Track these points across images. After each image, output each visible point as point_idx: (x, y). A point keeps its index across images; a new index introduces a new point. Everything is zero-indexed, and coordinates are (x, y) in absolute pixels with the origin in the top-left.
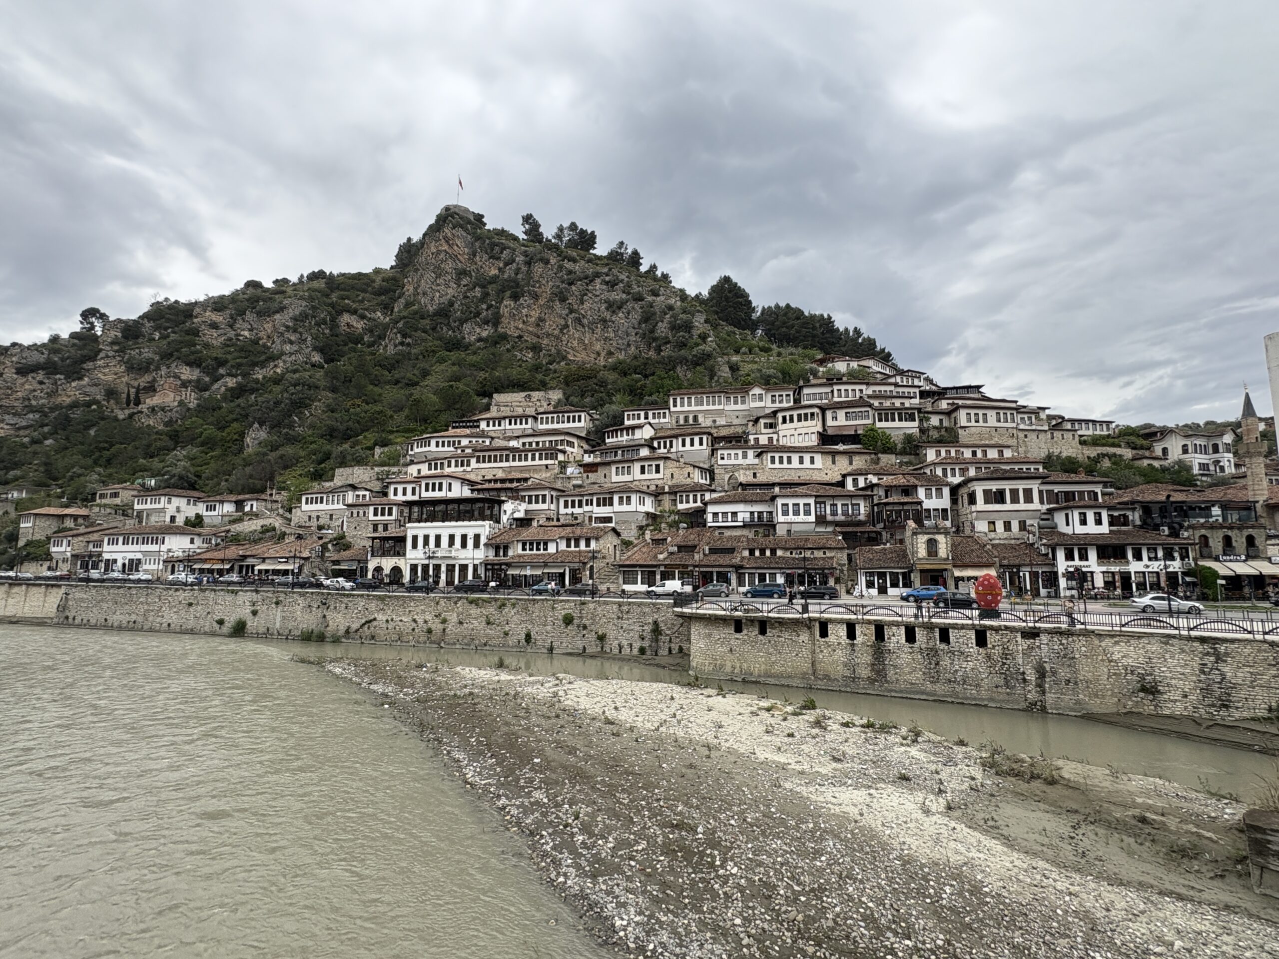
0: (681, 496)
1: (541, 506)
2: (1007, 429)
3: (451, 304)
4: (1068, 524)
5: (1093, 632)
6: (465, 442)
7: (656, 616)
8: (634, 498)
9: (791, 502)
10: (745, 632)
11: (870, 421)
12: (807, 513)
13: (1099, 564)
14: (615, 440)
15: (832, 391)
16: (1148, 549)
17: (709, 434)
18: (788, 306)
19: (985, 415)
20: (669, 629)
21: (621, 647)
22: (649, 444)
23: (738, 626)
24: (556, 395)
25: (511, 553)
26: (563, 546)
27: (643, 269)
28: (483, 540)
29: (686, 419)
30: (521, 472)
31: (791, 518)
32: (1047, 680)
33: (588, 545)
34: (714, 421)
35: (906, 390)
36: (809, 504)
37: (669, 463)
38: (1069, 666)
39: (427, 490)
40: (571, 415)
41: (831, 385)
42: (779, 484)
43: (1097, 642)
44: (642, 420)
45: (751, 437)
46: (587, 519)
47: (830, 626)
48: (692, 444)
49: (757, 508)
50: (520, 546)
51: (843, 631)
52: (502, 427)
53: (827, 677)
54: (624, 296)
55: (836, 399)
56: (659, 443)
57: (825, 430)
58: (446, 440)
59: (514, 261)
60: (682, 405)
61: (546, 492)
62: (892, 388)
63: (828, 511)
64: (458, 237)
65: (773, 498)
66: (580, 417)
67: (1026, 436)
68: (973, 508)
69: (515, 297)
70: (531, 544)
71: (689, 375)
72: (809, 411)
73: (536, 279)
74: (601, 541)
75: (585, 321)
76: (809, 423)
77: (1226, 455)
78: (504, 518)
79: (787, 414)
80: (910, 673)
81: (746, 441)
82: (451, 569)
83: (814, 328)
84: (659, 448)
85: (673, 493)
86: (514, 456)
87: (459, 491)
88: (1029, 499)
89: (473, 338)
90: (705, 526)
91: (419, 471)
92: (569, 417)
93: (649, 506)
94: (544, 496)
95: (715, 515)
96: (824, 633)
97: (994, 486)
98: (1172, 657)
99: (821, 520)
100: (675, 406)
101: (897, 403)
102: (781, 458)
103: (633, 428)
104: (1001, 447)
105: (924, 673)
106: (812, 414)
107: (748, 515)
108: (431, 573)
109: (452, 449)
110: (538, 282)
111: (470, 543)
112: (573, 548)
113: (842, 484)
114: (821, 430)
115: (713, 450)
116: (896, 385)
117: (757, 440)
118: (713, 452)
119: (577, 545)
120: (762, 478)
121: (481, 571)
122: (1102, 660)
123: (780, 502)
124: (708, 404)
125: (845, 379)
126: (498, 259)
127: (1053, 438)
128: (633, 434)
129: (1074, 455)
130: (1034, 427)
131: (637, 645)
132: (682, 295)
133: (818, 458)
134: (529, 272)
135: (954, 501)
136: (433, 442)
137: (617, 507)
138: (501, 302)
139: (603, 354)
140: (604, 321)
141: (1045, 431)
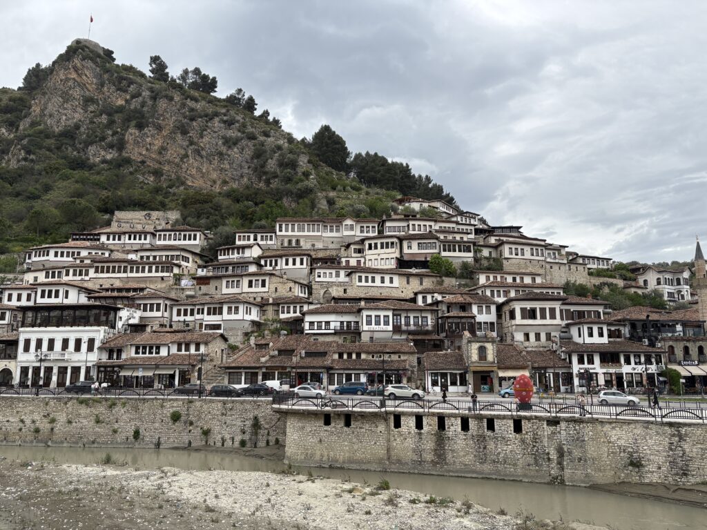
0: (283, 307)
1: (155, 314)
2: (539, 261)
3: (77, 127)
4: (580, 336)
5: (597, 420)
6: (84, 253)
7: (256, 413)
8: (241, 308)
9: (373, 313)
10: (333, 424)
11: (437, 251)
12: (387, 323)
13: (601, 367)
14: (226, 257)
15: (408, 226)
16: (635, 356)
17: (309, 255)
18: (376, 154)
19: (522, 249)
20: (267, 423)
21: (223, 441)
22: (256, 261)
23: (327, 419)
24: (174, 216)
25: (124, 356)
26: (174, 350)
27: (257, 113)
28: (97, 344)
29: (290, 242)
30: (138, 282)
31: (374, 327)
32: (565, 458)
33: (197, 349)
34: (313, 245)
35: (465, 227)
36: (388, 316)
37: (274, 279)
38: (581, 447)
39: (43, 296)
40: (187, 233)
41: (408, 220)
42: (365, 299)
43: (599, 427)
44: (252, 241)
45: (343, 260)
46: (198, 326)
47: (402, 418)
48: (294, 264)
49: (346, 318)
50: (133, 349)
51: (412, 422)
52: (122, 242)
53: (399, 461)
54: (239, 134)
55: (411, 232)
56: (266, 262)
57: (402, 256)
58: (65, 251)
59: (140, 95)
60: (287, 230)
61: (161, 301)
62: (454, 225)
63: (403, 322)
64: (87, 68)
65: (360, 311)
66: (195, 236)
67: (551, 267)
68: (513, 322)
69: (140, 127)
70: (144, 348)
71: (294, 205)
72: (390, 240)
73: (161, 112)
74: (210, 346)
75: (204, 153)
76: (390, 250)
77: (685, 287)
78: (119, 324)
79: (373, 242)
80: (464, 456)
81: (339, 263)
82: (63, 371)
83: (396, 174)
84: (266, 266)
85: (276, 304)
86: (132, 268)
87: (74, 298)
88: (553, 316)
89: (97, 160)
90: (302, 332)
91: (36, 279)
92: (185, 236)
93: (254, 315)
94: (158, 305)
95: (312, 323)
96: (398, 425)
97: (529, 305)
98: (651, 438)
99: (397, 329)
100: (281, 231)
101: (458, 237)
102: (367, 277)
103: (244, 248)
104: (533, 275)
105: (475, 456)
106: (392, 243)
107: (339, 324)
108: (42, 375)
109: (70, 259)
110: (162, 115)
111: (84, 347)
112: (183, 352)
113: (414, 300)
114: (399, 256)
115: (311, 269)
116: (457, 223)
117: (348, 262)
118: (312, 270)
119: (187, 349)
120: (351, 293)
121: (94, 374)
122: (604, 442)
123: (365, 313)
124: (309, 231)
125: (418, 216)
126: (126, 91)
127: (570, 270)
128: (243, 253)
129: (584, 283)
130: (557, 261)
131: (238, 438)
132: (290, 138)
133: (396, 278)
134: (154, 107)
135: (499, 316)
136: (52, 252)
137: (225, 316)
138: (126, 130)
139: (219, 182)
140: (221, 154)
141: (565, 264)
